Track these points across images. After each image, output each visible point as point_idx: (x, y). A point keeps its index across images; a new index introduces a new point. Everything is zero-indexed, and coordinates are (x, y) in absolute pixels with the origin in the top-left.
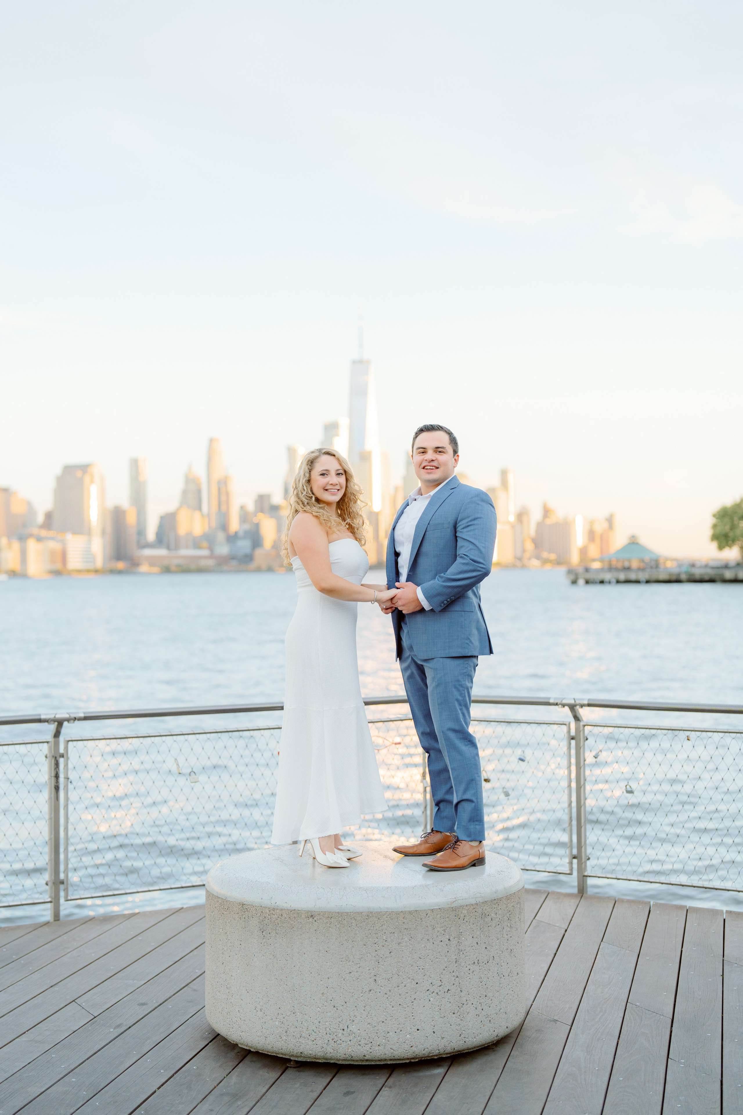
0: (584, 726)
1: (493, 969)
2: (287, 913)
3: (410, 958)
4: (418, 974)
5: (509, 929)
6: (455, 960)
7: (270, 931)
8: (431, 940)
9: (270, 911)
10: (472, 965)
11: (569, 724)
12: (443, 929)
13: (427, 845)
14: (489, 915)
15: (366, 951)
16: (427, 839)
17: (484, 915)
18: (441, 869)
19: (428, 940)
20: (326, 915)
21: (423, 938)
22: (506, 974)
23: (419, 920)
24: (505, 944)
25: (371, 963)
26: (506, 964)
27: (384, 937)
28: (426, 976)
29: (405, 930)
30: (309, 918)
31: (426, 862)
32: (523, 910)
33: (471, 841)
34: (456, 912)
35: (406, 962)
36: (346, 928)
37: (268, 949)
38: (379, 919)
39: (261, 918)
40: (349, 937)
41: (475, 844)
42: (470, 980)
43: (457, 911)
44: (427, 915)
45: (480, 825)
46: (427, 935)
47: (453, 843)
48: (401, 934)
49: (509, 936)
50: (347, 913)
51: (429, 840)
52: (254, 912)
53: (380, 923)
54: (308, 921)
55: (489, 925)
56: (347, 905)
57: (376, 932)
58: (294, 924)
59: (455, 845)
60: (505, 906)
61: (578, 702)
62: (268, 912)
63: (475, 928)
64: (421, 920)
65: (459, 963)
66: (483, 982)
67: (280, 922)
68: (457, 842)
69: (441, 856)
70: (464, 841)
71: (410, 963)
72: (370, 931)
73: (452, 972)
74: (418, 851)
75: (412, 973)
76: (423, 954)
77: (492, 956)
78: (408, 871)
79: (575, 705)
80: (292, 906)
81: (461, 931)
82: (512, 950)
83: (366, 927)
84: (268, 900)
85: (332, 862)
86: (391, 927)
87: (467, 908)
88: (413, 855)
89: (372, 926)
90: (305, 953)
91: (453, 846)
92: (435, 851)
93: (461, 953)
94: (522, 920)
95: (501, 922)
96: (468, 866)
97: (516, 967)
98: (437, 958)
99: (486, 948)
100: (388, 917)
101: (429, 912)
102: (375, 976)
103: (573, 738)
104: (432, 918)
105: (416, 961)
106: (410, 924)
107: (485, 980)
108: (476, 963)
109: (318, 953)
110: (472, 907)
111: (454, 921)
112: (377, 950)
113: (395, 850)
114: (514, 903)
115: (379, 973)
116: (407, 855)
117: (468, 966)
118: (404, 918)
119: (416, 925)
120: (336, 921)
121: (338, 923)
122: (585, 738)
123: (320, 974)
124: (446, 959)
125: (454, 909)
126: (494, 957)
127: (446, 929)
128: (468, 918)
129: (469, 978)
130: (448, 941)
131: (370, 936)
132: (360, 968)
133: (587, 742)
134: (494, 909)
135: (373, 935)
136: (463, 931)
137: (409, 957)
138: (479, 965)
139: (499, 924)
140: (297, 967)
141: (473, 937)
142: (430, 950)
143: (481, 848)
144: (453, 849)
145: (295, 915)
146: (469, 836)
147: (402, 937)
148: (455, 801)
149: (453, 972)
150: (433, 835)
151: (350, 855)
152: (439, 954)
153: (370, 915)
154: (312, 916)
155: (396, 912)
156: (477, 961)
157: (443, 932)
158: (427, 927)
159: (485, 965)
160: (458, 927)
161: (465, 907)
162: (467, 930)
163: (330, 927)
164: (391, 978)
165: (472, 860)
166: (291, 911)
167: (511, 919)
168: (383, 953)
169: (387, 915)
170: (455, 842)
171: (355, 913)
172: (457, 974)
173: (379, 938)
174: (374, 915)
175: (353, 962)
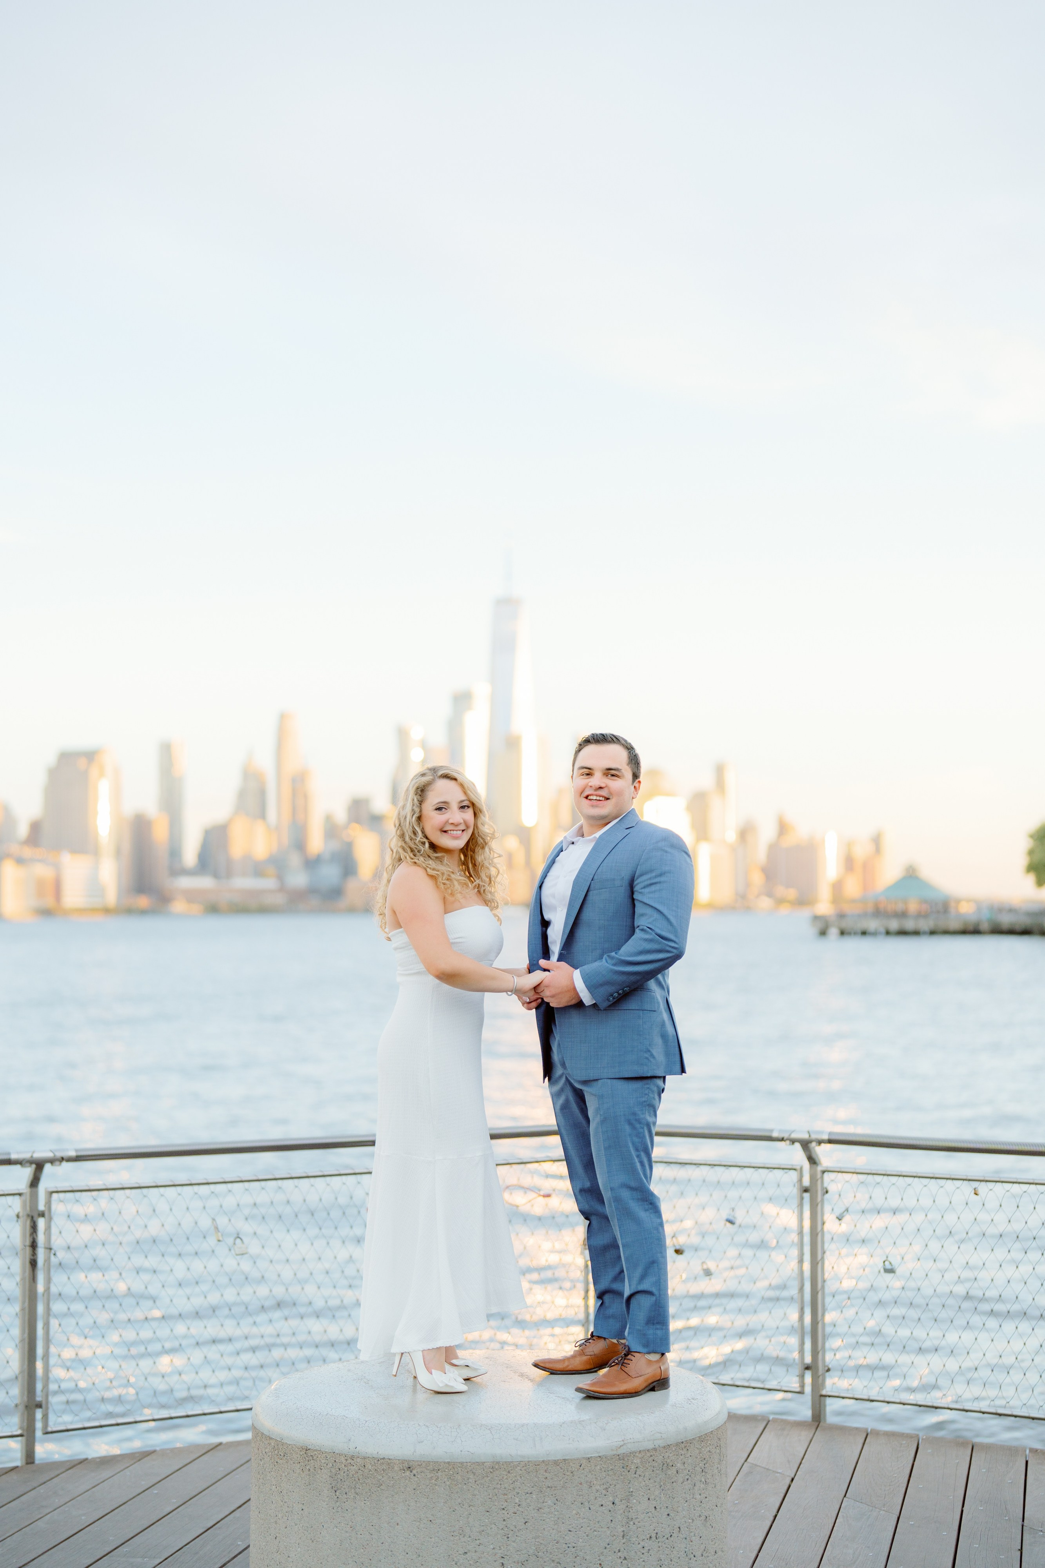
0: (824, 1172)
1: (679, 1545)
2: (372, 1463)
3: (554, 1531)
4: (567, 1554)
5: (702, 1486)
6: (622, 1534)
7: (347, 1490)
8: (586, 1504)
9: (346, 1460)
10: (647, 1541)
11: (801, 1169)
12: (605, 1487)
13: (585, 1358)
14: (674, 1465)
15: (490, 1520)
16: (584, 1349)
17: (666, 1466)
18: (603, 1395)
19: (582, 1504)
20: (431, 1467)
21: (574, 1501)
22: (698, 1554)
23: (568, 1474)
24: (697, 1509)
25: (496, 1538)
26: (699, 1538)
27: (517, 1500)
28: (578, 1558)
29: (548, 1489)
30: (404, 1470)
31: (581, 1386)
32: (725, 1456)
33: (649, 1353)
34: (624, 1462)
35: (549, 1537)
36: (460, 1486)
37: (344, 1517)
38: (509, 1472)
39: (333, 1471)
40: (465, 1499)
41: (654, 1357)
42: (643, 1563)
43: (626, 1459)
44: (580, 1466)
45: (662, 1329)
46: (581, 1497)
47: (622, 1357)
48: (542, 1495)
49: (703, 1496)
50: (462, 1463)
51: (586, 1351)
52: (323, 1461)
53: (511, 1478)
54: (403, 1475)
55: (673, 1480)
56: (461, 1451)
57: (505, 1492)
58: (383, 1479)
59: (625, 1359)
60: (698, 1451)
61: (814, 1136)
62: (344, 1461)
63: (651, 1485)
64: (572, 1474)
65: (628, 1537)
66: (664, 1565)
67: (362, 1476)
68: (628, 1355)
69: (604, 1375)
70: (637, 1354)
71: (555, 1538)
72: (496, 1491)
73: (617, 1551)
74: (570, 1366)
75: (557, 1554)
76: (574, 1524)
77: (677, 1526)
78: (554, 1398)
79: (810, 1142)
80: (380, 1453)
81: (632, 1490)
82: (708, 1517)
83: (490, 1485)
84: (344, 1443)
85: (441, 1385)
86: (527, 1485)
87: (640, 1456)
88: (563, 1372)
89: (499, 1482)
90: (398, 1524)
91: (622, 1361)
92: (595, 1367)
93: (632, 1523)
94: (722, 1472)
95: (693, 1476)
96: (645, 1391)
97: (713, 1543)
98: (595, 1531)
99: (668, 1515)
100: (523, 1469)
101: (584, 1462)
102: (502, 1557)
103: (806, 1190)
104: (588, 1471)
105: (564, 1536)
106: (555, 1479)
107: (666, 1563)
108: (654, 1538)
109: (418, 1524)
110: (648, 1454)
111: (622, 1476)
112: (505, 1519)
113: (536, 1365)
114: (711, 1447)
115: (508, 1554)
116: (553, 1372)
117: (641, 1543)
118: (546, 1471)
119: (564, 1481)
120: (446, 1475)
121: (448, 1479)
122: (825, 1190)
123: (421, 1554)
124: (609, 1532)
125: (621, 1458)
126: (681, 1528)
127: (609, 1487)
128: (642, 1470)
129: (642, 1560)
130: (612, 1506)
131: (496, 1498)
132: (481, 1546)
133: (827, 1196)
134: (681, 1457)
135: (500, 1497)
136: (634, 1490)
137: (553, 1529)
138: (658, 1540)
139: (687, 1479)
140: (387, 1544)
141: (649, 1499)
142: (585, 1519)
143: (664, 1364)
144: (622, 1365)
145: (384, 1467)
146: (646, 1345)
147: (543, 1499)
148: (627, 1293)
149: (619, 1551)
150: (593, 1343)
151: (468, 1373)
152: (598, 1525)
153: (497, 1467)
154: (409, 1468)
155: (535, 1462)
156: (655, 1535)
157: (604, 1492)
158: (581, 1484)
159: (667, 1541)
160: (627, 1484)
161: (637, 1454)
162: (640, 1489)
163: (436, 1484)
164: (526, 1562)
165: (650, 1381)
166: (379, 1460)
167: (706, 1471)
168: (514, 1524)
169: (521, 1466)
170: (625, 1354)
171: (474, 1463)
172: (625, 1554)
173: (508, 1500)
174: (502, 1466)
175: (470, 1537)
